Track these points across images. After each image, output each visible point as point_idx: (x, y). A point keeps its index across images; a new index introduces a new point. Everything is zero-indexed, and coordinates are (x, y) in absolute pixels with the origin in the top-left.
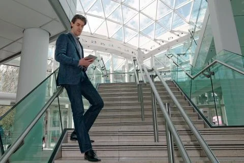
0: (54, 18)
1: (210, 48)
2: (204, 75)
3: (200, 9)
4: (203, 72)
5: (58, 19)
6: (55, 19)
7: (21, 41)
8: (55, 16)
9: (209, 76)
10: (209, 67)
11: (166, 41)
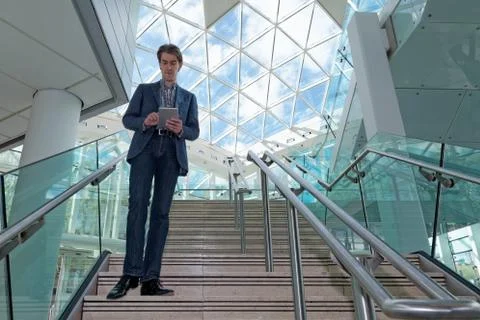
0: (93, 73)
1: (357, 141)
2: (350, 178)
3: (336, 95)
4: (346, 173)
5: (101, 75)
6: (95, 76)
7: (26, 113)
8: (97, 69)
9: (356, 181)
10: (355, 164)
11: (282, 145)
